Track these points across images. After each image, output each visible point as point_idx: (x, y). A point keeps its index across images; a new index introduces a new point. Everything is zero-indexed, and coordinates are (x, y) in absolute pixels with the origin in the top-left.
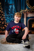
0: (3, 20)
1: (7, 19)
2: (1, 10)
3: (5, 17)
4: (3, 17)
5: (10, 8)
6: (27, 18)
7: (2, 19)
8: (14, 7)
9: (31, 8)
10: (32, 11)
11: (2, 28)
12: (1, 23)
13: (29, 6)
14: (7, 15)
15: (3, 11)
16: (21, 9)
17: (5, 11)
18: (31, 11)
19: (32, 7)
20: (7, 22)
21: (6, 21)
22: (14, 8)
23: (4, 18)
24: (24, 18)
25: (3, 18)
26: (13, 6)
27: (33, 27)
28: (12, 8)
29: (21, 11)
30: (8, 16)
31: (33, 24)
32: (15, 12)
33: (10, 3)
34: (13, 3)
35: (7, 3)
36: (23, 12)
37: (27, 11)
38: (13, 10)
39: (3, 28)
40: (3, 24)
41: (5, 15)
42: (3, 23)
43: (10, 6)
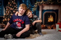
2: (14, 1)
6: (43, 11)
10: (49, 3)
16: (36, 0)
17: (18, 3)
23: (17, 10)
24: (39, 11)
25: (15, 11)
27: (49, 21)
31: (49, 18)
32: (29, 4)
36: (39, 4)
37: (43, 3)
41: (18, 7)
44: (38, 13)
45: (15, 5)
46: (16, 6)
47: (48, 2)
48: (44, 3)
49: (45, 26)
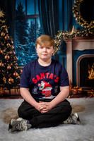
0: (10, 60)
1: (21, 56)
2: (5, 32)
3: (14, 50)
4: (9, 49)
5: (29, 25)
6: (75, 53)
7: (6, 57)
8: (39, 23)
9: (86, 25)
10: (89, 34)
11: (7, 80)
12: (5, 68)
13: (81, 21)
14: (21, 46)
15: (10, 34)
16: (57, 29)
18: (85, 36)
19: (89, 23)
20: (21, 66)
21: (19, 62)
22: (39, 26)
23: (13, 54)
24: (66, 54)
25: (10, 55)
26: (36, 22)
27: (90, 77)
28: (34, 26)
29: (57, 34)
30: (24, 47)
31: (90, 70)
33: (28, 14)
34: (37, 13)
35: (22, 13)
36: (64, 38)
37: (74, 34)
38: (37, 32)
39: (11, 81)
40: (9, 70)
41: (15, 45)
42: (9, 67)
43: (29, 22)
44: (65, 59)
45: (9, 41)
46: (11, 44)
47: (88, 31)
48: (78, 35)
49: (80, 89)
